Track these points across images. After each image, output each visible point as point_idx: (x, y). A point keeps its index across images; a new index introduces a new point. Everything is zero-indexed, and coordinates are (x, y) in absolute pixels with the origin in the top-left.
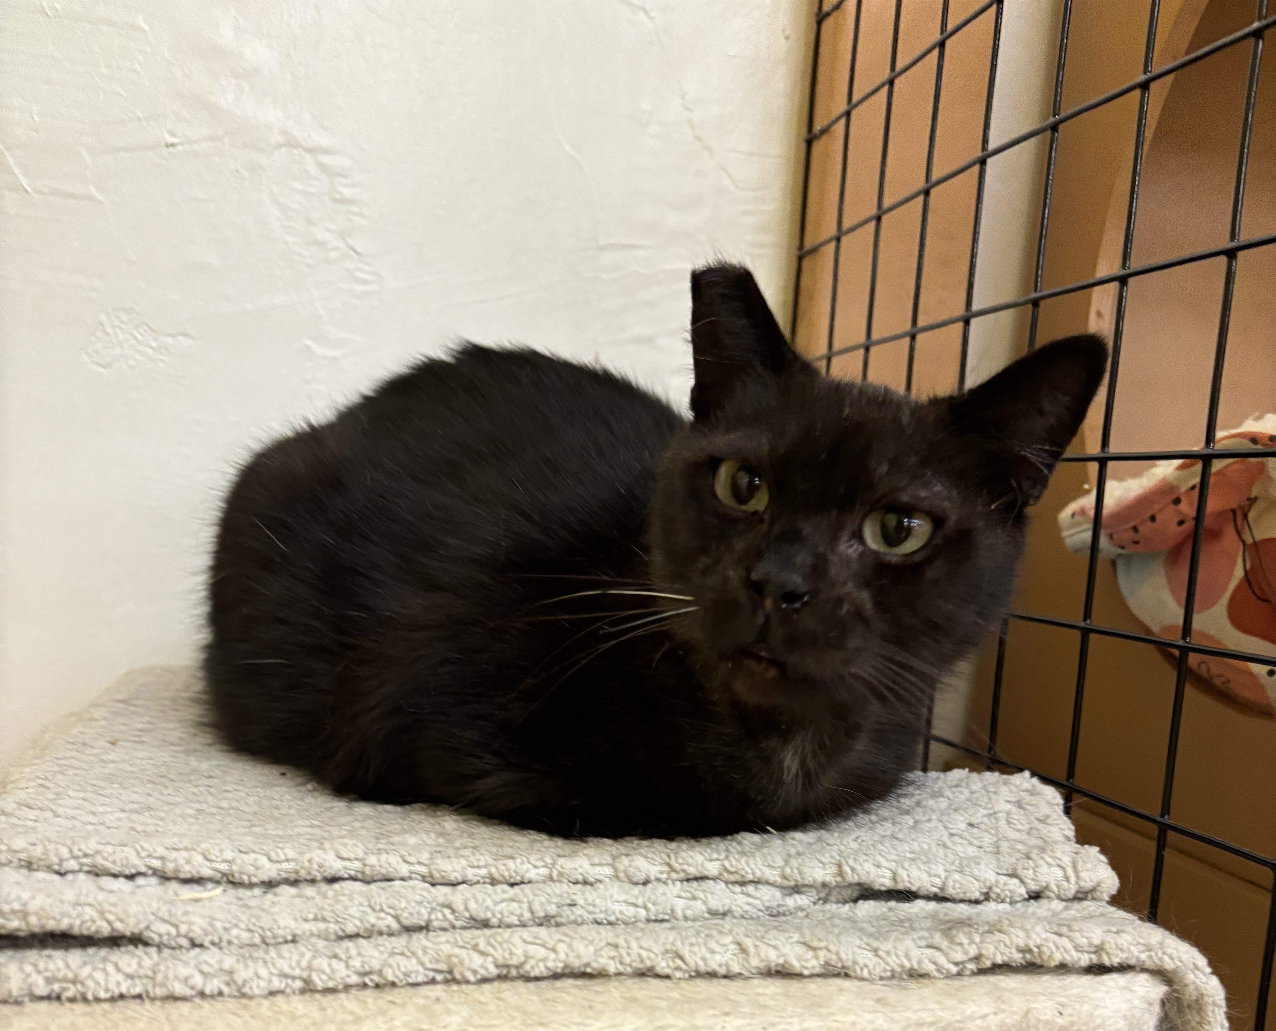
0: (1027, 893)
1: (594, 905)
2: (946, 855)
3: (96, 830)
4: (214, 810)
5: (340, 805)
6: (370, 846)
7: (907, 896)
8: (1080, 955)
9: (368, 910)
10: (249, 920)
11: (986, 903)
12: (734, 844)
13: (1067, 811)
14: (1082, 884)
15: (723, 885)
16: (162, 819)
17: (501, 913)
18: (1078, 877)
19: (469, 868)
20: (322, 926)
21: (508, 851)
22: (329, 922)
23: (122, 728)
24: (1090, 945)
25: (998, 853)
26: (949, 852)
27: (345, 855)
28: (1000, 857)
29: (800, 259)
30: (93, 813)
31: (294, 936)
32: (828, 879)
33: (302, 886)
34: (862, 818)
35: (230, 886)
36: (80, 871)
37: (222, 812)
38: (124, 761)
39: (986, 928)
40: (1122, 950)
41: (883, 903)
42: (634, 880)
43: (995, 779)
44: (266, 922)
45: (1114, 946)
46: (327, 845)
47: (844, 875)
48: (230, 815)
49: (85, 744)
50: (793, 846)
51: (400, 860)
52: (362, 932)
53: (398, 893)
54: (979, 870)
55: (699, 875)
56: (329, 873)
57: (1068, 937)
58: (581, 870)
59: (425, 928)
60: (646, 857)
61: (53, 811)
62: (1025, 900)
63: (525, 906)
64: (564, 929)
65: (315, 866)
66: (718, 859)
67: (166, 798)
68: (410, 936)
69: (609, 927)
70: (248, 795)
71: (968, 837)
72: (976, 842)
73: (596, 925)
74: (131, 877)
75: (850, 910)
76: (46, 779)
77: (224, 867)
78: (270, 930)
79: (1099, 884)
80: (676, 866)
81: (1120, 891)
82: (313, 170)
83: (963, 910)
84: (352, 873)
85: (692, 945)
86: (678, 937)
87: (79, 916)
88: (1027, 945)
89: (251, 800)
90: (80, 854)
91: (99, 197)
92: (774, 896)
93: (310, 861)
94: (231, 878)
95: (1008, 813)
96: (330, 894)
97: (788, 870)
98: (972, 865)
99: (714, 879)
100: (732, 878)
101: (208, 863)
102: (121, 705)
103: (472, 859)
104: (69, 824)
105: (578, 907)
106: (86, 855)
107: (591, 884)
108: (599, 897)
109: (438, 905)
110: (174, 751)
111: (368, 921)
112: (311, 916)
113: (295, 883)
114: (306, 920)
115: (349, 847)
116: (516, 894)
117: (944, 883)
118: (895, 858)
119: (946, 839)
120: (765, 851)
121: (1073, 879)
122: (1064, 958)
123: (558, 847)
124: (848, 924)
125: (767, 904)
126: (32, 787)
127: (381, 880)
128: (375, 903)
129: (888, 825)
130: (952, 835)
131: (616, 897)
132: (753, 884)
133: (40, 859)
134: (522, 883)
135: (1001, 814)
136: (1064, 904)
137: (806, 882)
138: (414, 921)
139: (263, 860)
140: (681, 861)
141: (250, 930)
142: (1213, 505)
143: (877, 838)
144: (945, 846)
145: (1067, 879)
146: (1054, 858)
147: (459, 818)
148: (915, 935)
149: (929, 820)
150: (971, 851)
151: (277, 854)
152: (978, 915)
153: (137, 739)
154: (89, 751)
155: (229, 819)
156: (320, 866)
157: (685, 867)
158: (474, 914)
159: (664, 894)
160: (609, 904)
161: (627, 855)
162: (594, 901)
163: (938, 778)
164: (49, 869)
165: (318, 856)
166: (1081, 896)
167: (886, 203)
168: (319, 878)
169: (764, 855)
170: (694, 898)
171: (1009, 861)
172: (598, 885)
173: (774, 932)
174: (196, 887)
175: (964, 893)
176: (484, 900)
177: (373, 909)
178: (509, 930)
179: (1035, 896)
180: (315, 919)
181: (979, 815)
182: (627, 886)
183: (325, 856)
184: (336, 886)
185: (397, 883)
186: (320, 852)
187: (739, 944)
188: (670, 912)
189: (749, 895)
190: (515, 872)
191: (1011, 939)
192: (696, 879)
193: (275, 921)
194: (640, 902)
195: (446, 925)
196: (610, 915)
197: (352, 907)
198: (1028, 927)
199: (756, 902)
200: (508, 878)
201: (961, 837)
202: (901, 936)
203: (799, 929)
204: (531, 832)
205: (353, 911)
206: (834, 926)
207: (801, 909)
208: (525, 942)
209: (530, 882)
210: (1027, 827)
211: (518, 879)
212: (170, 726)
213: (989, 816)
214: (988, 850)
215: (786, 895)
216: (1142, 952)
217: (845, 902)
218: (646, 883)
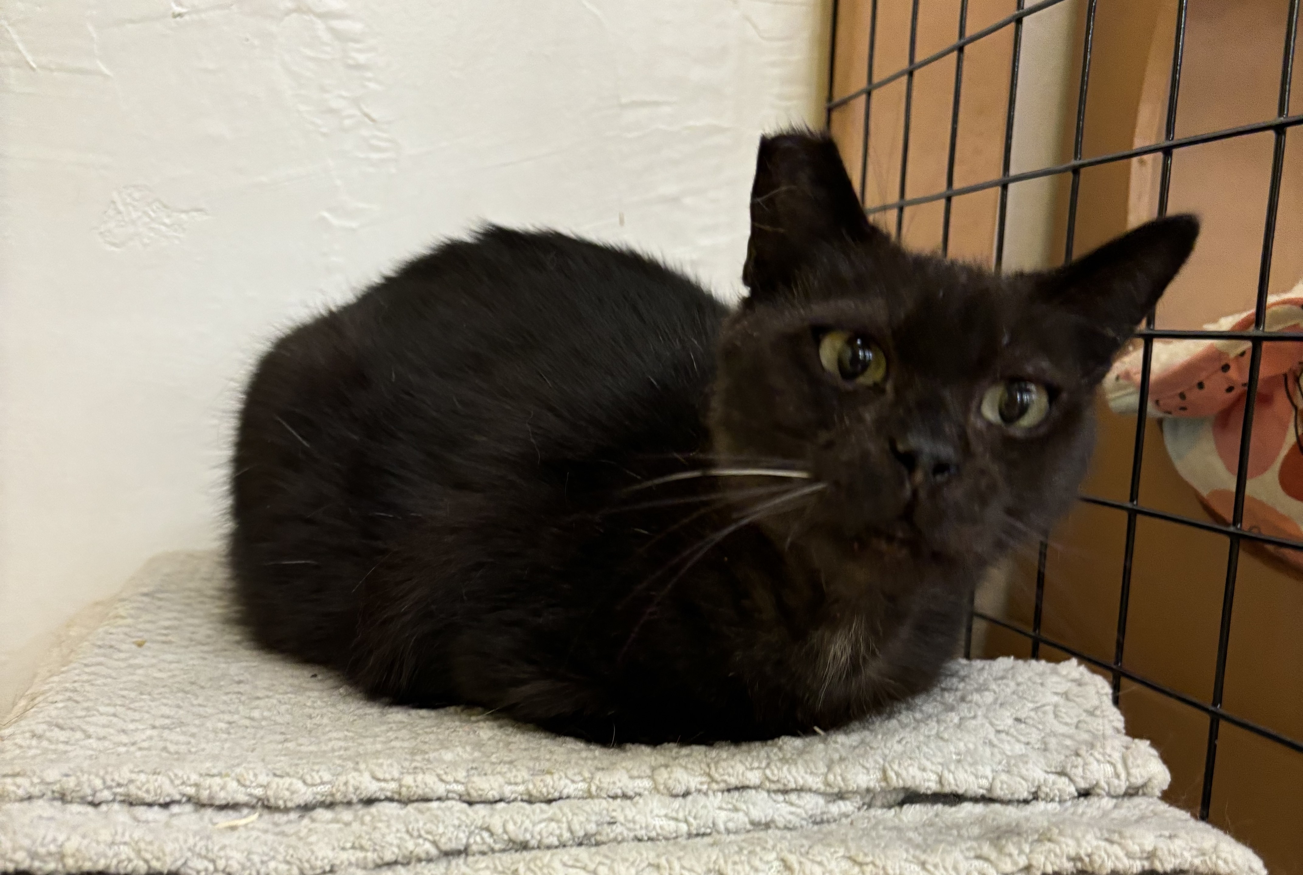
0: (1077, 790)
1: (634, 822)
2: (992, 754)
3: (127, 752)
4: (247, 722)
5: (373, 711)
6: (406, 764)
7: (954, 799)
8: (1131, 862)
9: (407, 837)
10: (286, 852)
11: (1034, 802)
12: (775, 750)
13: (1116, 701)
14: (1133, 780)
15: (765, 794)
16: (193, 735)
17: (540, 833)
18: (1128, 774)
19: (506, 786)
20: (360, 854)
21: (546, 765)
22: (367, 851)
23: (149, 626)
24: (1142, 851)
25: (1046, 750)
26: (996, 750)
27: (381, 776)
28: (1048, 754)
29: (830, 111)
30: (124, 731)
31: (332, 866)
32: (872, 785)
33: (339, 809)
34: (905, 717)
35: (266, 811)
36: (114, 801)
37: (255, 724)
38: (153, 666)
39: (1036, 837)
40: (1175, 856)
41: (929, 806)
42: (674, 792)
43: (1041, 669)
44: (303, 852)
45: (1166, 852)
46: (362, 766)
47: (889, 780)
48: (262, 727)
49: (111, 647)
50: (836, 750)
51: (436, 779)
52: (400, 859)
53: (436, 817)
54: (1027, 770)
55: (739, 785)
56: (365, 795)
57: (1120, 844)
58: (619, 784)
59: (464, 852)
60: (686, 768)
61: (84, 731)
62: (1074, 798)
63: (565, 826)
64: (604, 848)
65: (351, 789)
66: (758, 768)
67: (196, 710)
68: (449, 862)
69: (649, 843)
70: (280, 702)
71: (1015, 733)
72: (1023, 739)
73: (636, 842)
74: (165, 806)
75: (895, 814)
76: (75, 691)
77: (259, 792)
78: (308, 861)
79: (1150, 780)
80: (716, 776)
81: (1171, 786)
82: (326, 37)
83: (1012, 813)
84: (389, 794)
85: (735, 863)
86: (721, 855)
87: (116, 855)
88: (1078, 854)
89: (283, 708)
90: (114, 784)
91: (106, 71)
92: (817, 804)
93: (346, 784)
94: (266, 803)
95: (1056, 706)
96: (367, 819)
97: (831, 777)
98: (1021, 765)
99: (756, 788)
100: (774, 787)
101: (243, 789)
102: (146, 599)
103: (508, 775)
104: (101, 745)
105: (618, 824)
106: (119, 785)
107: (630, 798)
108: (639, 812)
109: (476, 828)
110: (202, 652)
111: (406, 848)
112: (349, 845)
113: (330, 806)
114: (343, 849)
115: (385, 767)
116: (555, 814)
117: (991, 785)
118: (941, 760)
119: (992, 736)
120: (807, 757)
121: (1123, 776)
122: (1115, 866)
123: (595, 758)
124: (894, 834)
125: (810, 813)
126: (62, 701)
127: (417, 801)
128: (413, 829)
129: (933, 724)
130: (998, 732)
131: (656, 812)
132: (796, 793)
133: (73, 791)
134: (560, 798)
135: (1047, 708)
136: (1114, 801)
137: (850, 788)
138: (453, 845)
139: (299, 785)
140: (721, 771)
141: (288, 863)
142: (1265, 371)
143: (922, 738)
144: (992, 745)
145: (1118, 776)
146: (1104, 754)
147: (495, 724)
148: (964, 846)
149: (975, 717)
150: (1019, 749)
151: (312, 777)
152: (1027, 819)
153: (164, 638)
154: (117, 655)
155: (261, 733)
156: (356, 789)
157: (726, 777)
158: (513, 836)
159: (704, 807)
160: (649, 820)
161: (666, 766)
162: (634, 817)
163: (983, 669)
164: (84, 801)
165: (354, 778)
166: (1132, 792)
167: (918, 59)
168: (355, 800)
169: (806, 761)
170: (736, 809)
171: (1057, 759)
172: (637, 798)
173: (818, 848)
174: (231, 812)
175: (1013, 794)
176: (522, 822)
177: (411, 836)
178: (549, 853)
179: (1085, 794)
180: (353, 847)
181: (1026, 709)
182: (668, 800)
183: (361, 779)
184: (373, 809)
185: (435, 804)
186: (355, 774)
187: (783, 860)
188: (711, 825)
189: (792, 804)
190: (553, 787)
191: (1061, 848)
192: (737, 789)
193: (313, 852)
194: (681, 816)
195: (485, 848)
196: (651, 831)
197: (389, 834)
198: (1079, 835)
199: (799, 811)
200: (545, 794)
201: (1007, 733)
202: (949, 848)
203: (844, 842)
204: (568, 739)
205: (391, 838)
206: (879, 837)
207: (847, 816)
208: (565, 865)
209: (568, 797)
210: (1075, 720)
211: (557, 795)
212: (196, 621)
213: (1036, 709)
214: (1036, 746)
215: (829, 802)
216: (1196, 856)
217: (890, 807)
218: (686, 794)
